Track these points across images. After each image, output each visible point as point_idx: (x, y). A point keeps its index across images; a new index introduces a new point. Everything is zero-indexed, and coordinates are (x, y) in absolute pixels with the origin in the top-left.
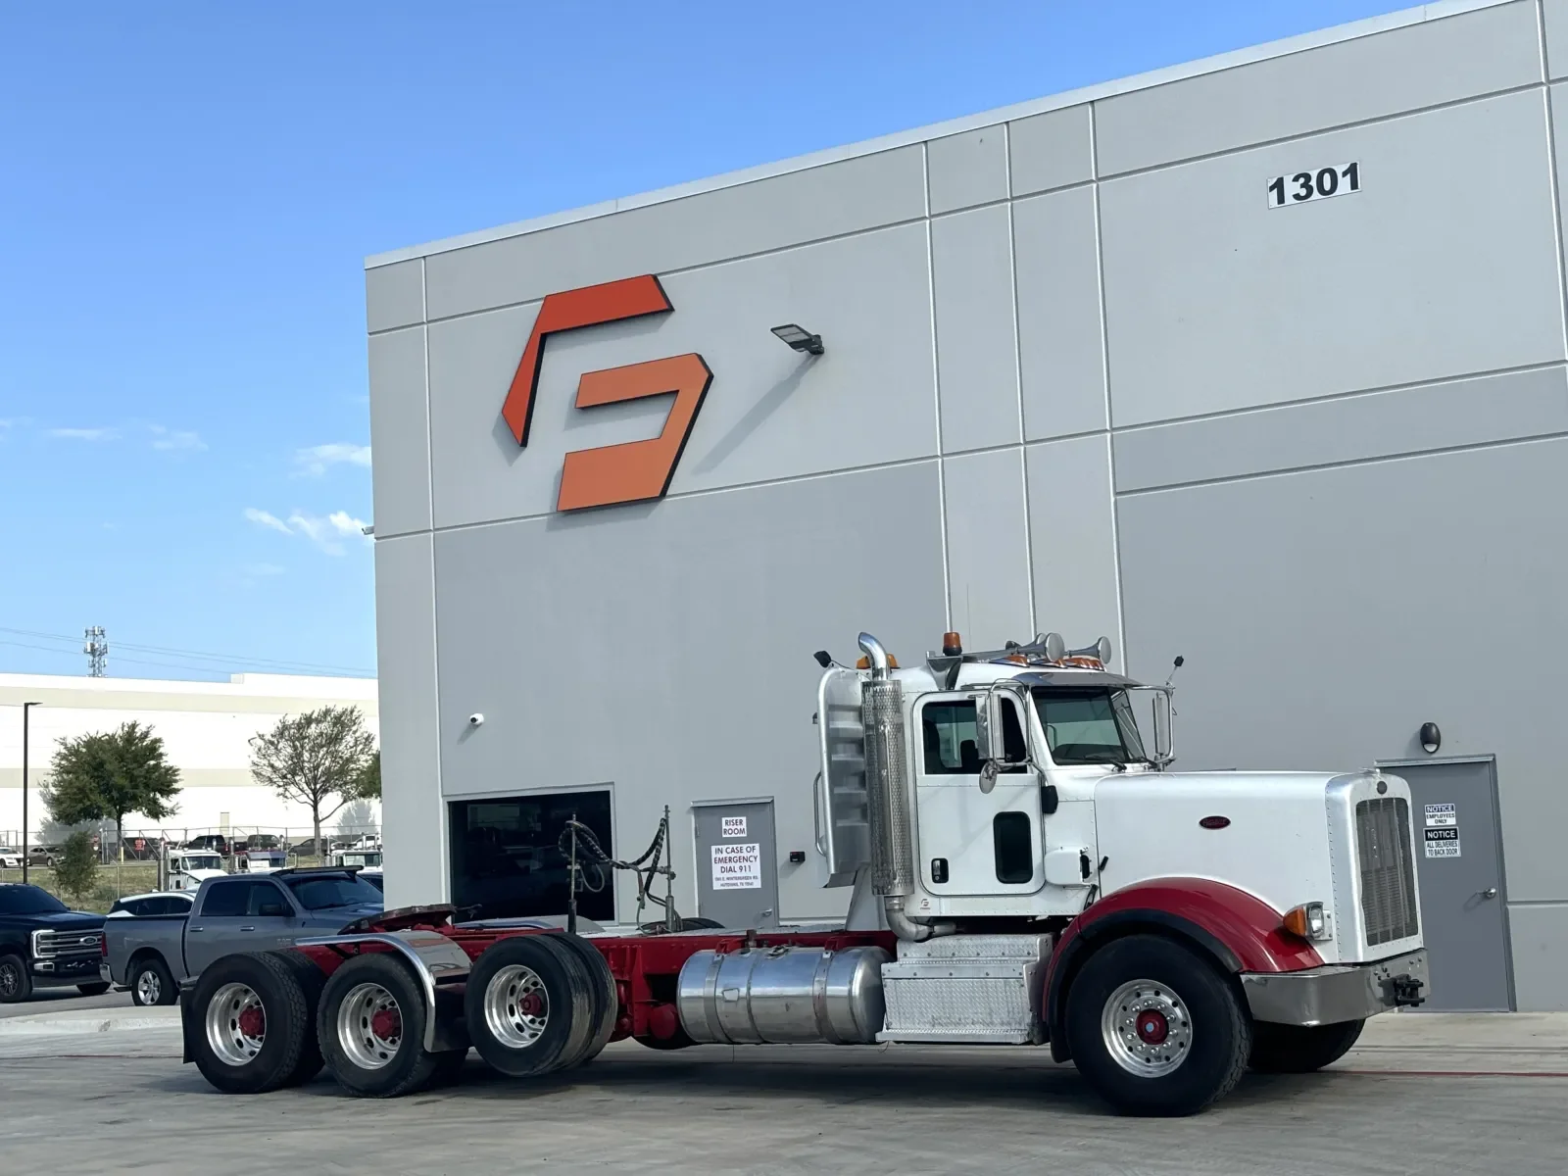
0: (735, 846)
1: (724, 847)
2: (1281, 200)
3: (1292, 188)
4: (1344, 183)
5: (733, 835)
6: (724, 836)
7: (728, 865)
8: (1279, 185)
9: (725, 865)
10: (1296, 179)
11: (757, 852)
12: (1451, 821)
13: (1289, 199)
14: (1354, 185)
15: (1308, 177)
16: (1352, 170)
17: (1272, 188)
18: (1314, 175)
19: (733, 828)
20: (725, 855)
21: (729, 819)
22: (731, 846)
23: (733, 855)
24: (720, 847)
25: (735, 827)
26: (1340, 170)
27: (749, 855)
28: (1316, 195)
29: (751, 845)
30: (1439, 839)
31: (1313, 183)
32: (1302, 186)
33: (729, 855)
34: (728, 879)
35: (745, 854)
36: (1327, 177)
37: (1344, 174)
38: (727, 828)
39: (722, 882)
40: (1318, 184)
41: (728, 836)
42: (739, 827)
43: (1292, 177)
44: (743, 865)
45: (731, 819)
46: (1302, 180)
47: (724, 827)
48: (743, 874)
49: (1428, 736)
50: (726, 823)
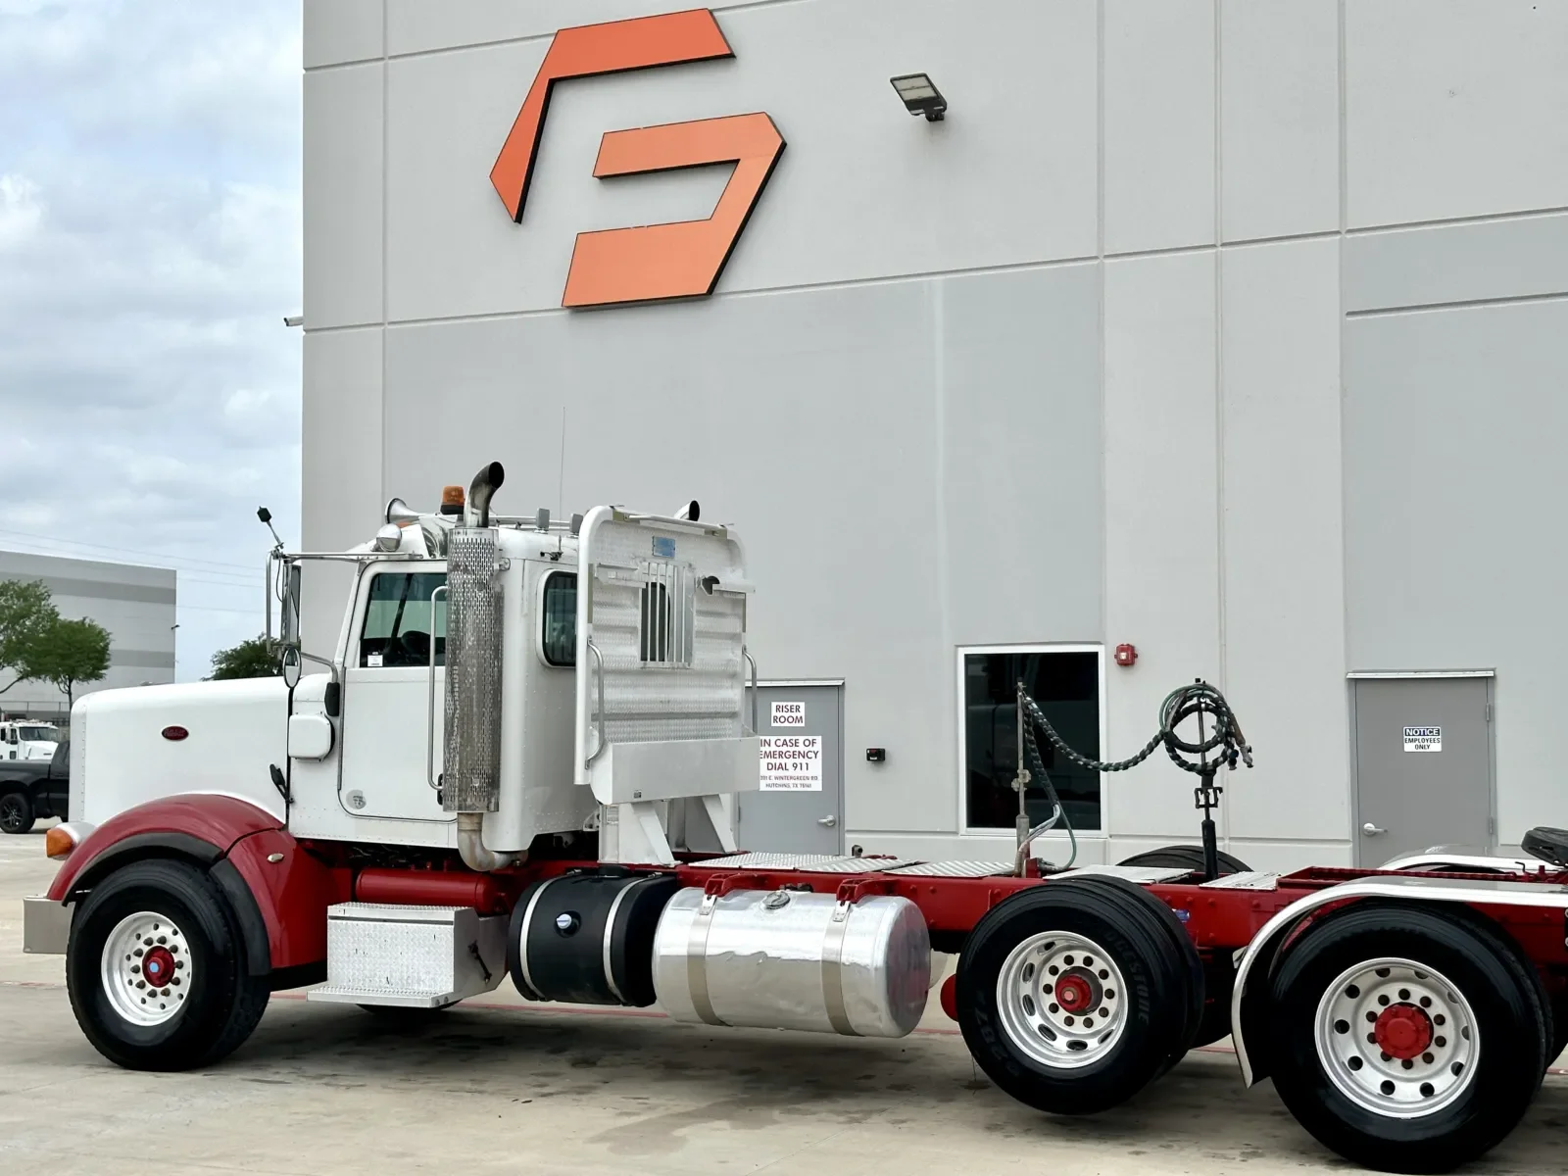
0: (788, 738)
1: (773, 739)
5: (786, 724)
6: (773, 725)
7: (778, 761)
9: (773, 761)
11: (818, 747)
19: (786, 715)
20: (773, 748)
21: (781, 704)
22: (782, 738)
23: (784, 749)
24: (767, 738)
25: (789, 714)
27: (806, 749)
29: (811, 738)
33: (778, 749)
34: (776, 778)
35: (801, 748)
38: (779, 714)
39: (768, 782)
41: (779, 724)
42: (794, 715)
44: (798, 761)
45: (784, 704)
47: (774, 713)
48: (798, 773)
50: (777, 709)
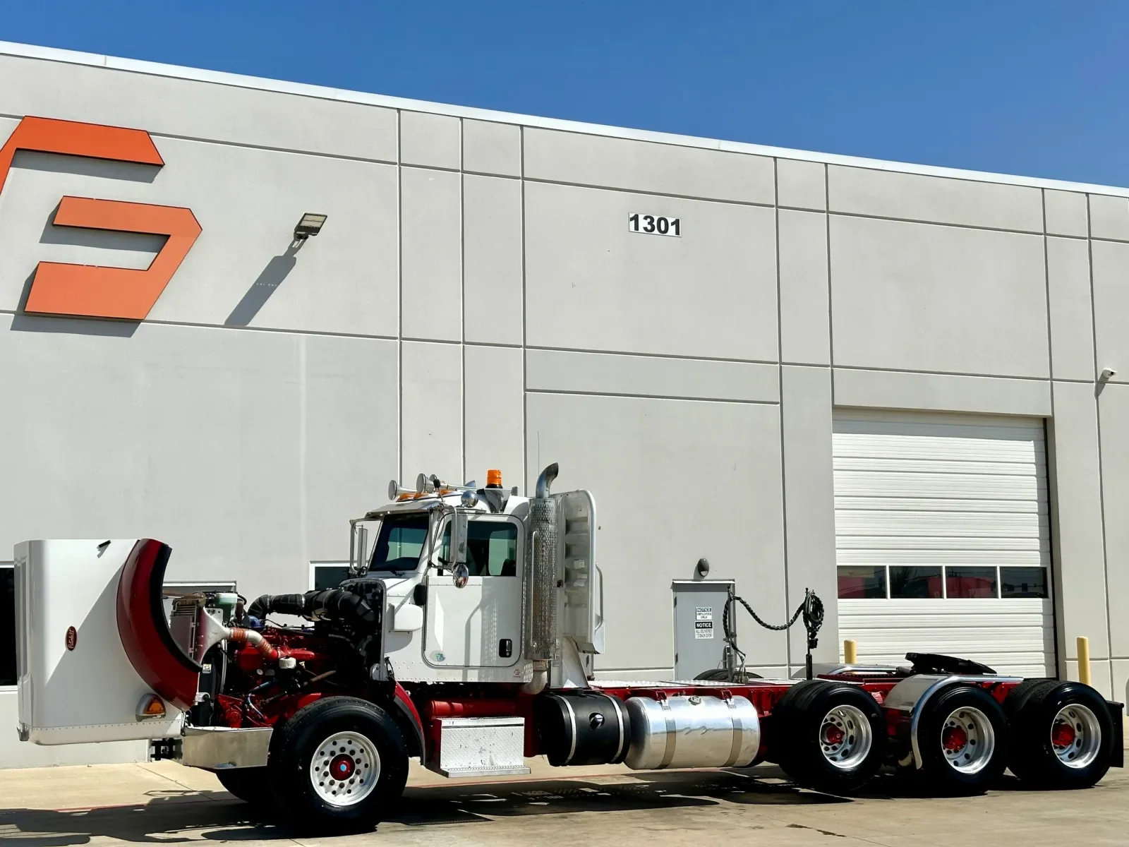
2: (637, 228)
3: (643, 223)
4: (672, 229)
8: (636, 218)
10: (646, 218)
12: (709, 618)
13: (641, 229)
14: (677, 232)
15: (652, 220)
16: (676, 223)
17: (632, 219)
18: (656, 219)
26: (670, 220)
28: (656, 231)
30: (702, 628)
31: (655, 223)
32: (649, 223)
36: (663, 223)
37: (673, 224)
40: (658, 225)
43: (644, 216)
46: (649, 220)
49: (702, 567)
